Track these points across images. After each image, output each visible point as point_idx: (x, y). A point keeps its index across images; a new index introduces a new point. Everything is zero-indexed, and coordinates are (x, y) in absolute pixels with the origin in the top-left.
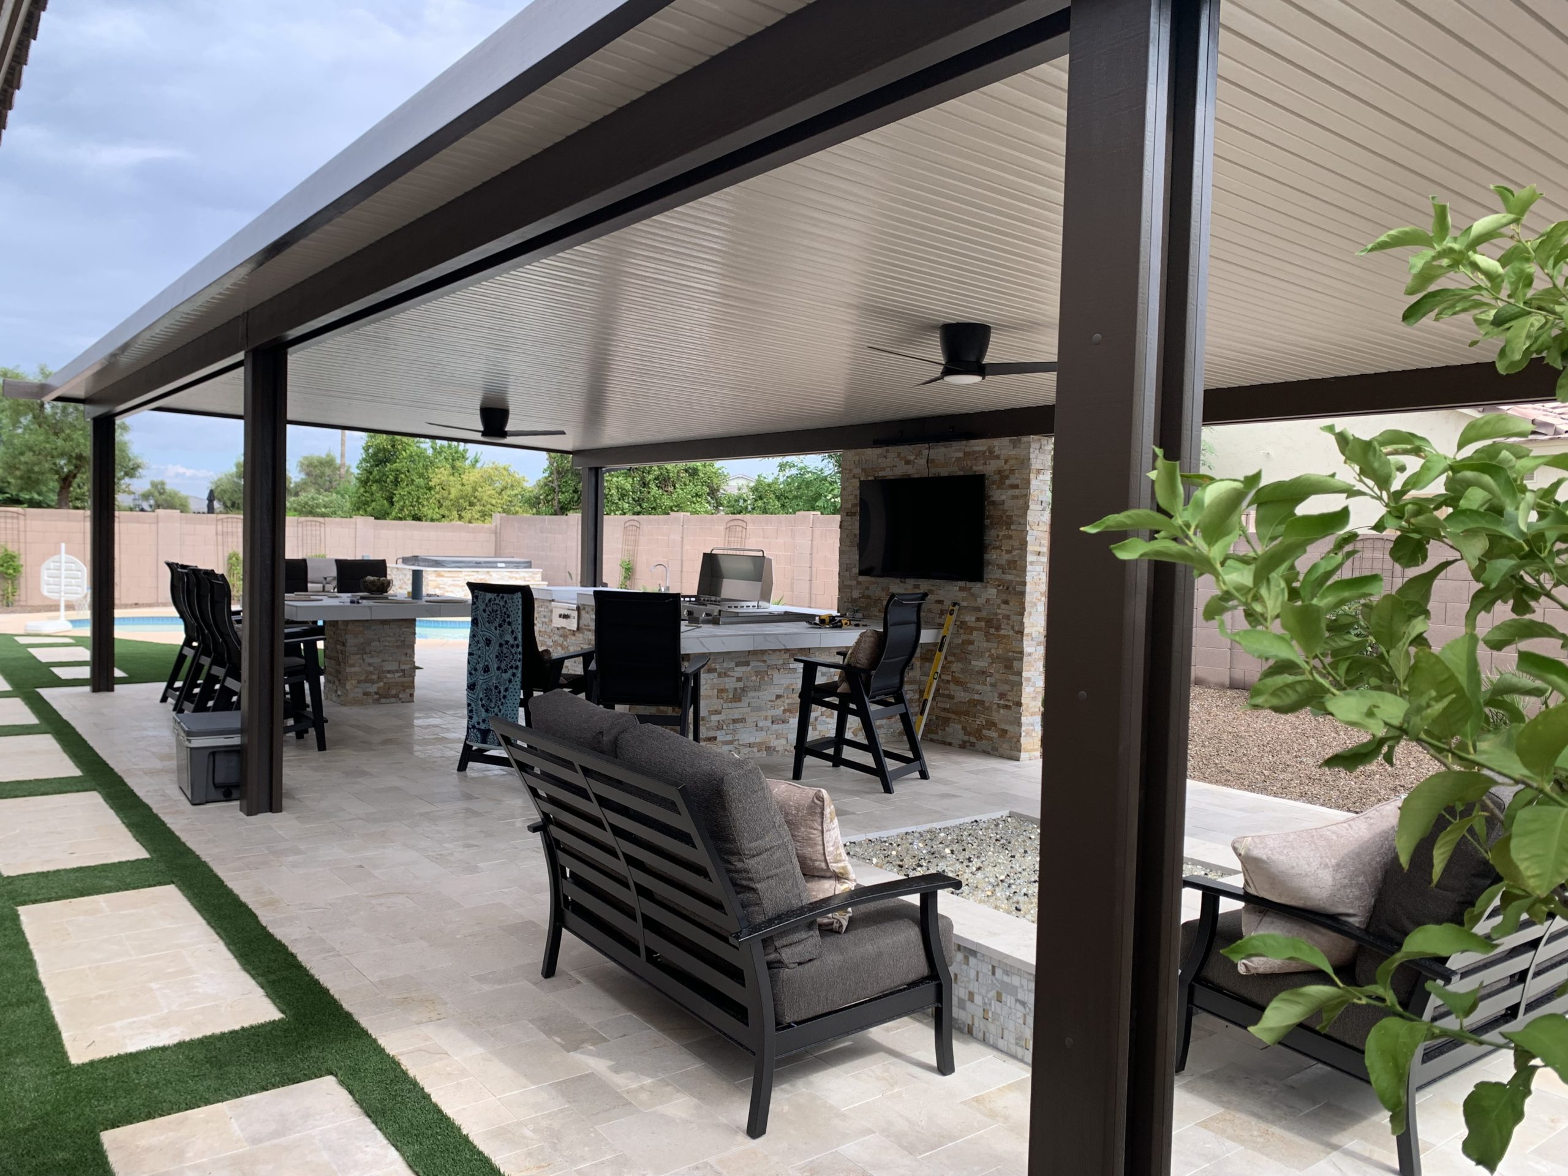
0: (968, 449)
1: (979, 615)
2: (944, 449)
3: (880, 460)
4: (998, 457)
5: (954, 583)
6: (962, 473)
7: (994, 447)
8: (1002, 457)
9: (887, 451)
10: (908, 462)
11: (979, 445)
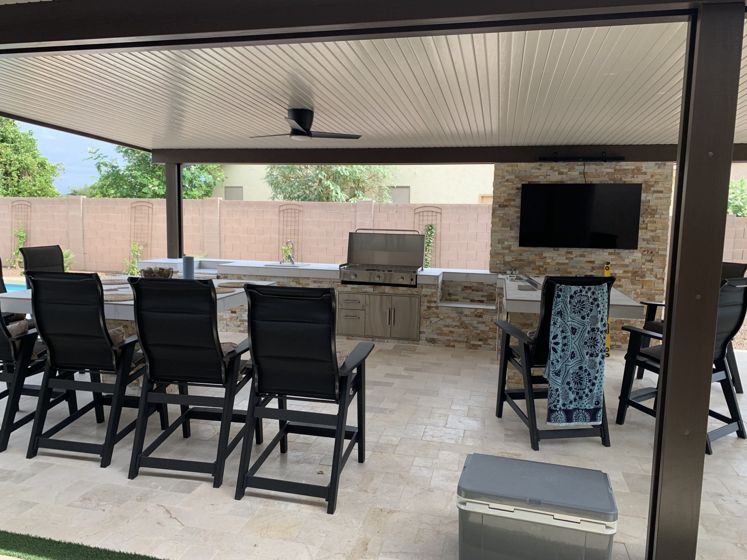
0: (618, 167)
1: (626, 269)
2: (595, 166)
3: (533, 171)
4: (645, 173)
5: (605, 250)
6: (612, 182)
7: (642, 167)
8: (648, 173)
9: (540, 165)
10: (561, 173)
11: (628, 165)
